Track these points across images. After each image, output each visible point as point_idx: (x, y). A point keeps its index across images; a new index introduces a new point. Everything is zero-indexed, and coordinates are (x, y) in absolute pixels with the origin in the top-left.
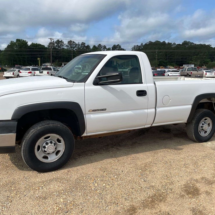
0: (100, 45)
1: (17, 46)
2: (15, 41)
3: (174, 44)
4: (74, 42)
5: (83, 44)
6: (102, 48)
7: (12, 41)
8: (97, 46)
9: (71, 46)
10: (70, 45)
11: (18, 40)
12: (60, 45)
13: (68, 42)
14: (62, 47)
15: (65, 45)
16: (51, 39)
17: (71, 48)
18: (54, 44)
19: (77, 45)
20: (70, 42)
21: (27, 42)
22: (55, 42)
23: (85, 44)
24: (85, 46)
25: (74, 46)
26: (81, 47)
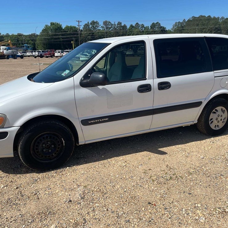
0: (137, 23)
1: (51, 30)
2: (49, 25)
3: (223, 18)
4: (109, 22)
5: (120, 23)
6: (140, 27)
7: (46, 26)
8: (134, 25)
10: (106, 26)
11: (52, 24)
12: (96, 27)
14: (97, 28)
15: (101, 26)
17: (106, 29)
18: (89, 26)
19: (112, 25)
20: (105, 23)
21: (61, 25)
22: (90, 23)
24: (121, 25)
25: (110, 26)
26: (117, 27)
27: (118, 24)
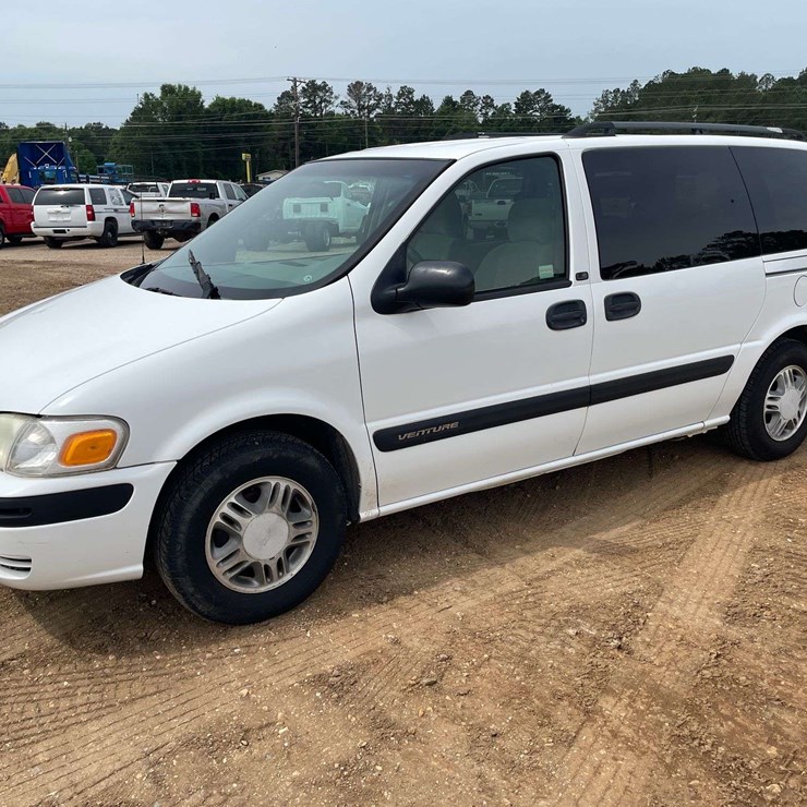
0: (469, 93)
1: (164, 110)
2: (158, 94)
3: (768, 78)
4: (370, 88)
5: (406, 92)
6: (479, 107)
7: (146, 96)
8: (457, 99)
9: (359, 105)
10: (358, 98)
11: (167, 90)
12: (320, 103)
13: (350, 90)
14: (326, 106)
15: (338, 101)
16: (295, 81)
17: (360, 110)
18: (297, 99)
19: (380, 99)
20: (356, 89)
21: (200, 95)
22: (299, 89)
23: (411, 92)
24: (412, 100)
25: (372, 102)
26: (398, 104)
27: (400, 96)
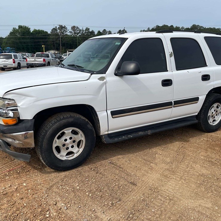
0: (105, 30)
1: (19, 33)
2: (17, 28)
4: (77, 28)
5: (87, 29)
7: (14, 28)
8: (101, 31)
9: (74, 32)
10: (74, 30)
11: (20, 27)
12: (64, 31)
13: (72, 28)
14: (65, 33)
15: (69, 31)
17: (75, 34)
18: (57, 30)
19: (80, 31)
21: (30, 29)
22: (58, 28)
23: (89, 29)
24: (89, 31)
25: (78, 32)
26: (85, 32)
27: (86, 30)
